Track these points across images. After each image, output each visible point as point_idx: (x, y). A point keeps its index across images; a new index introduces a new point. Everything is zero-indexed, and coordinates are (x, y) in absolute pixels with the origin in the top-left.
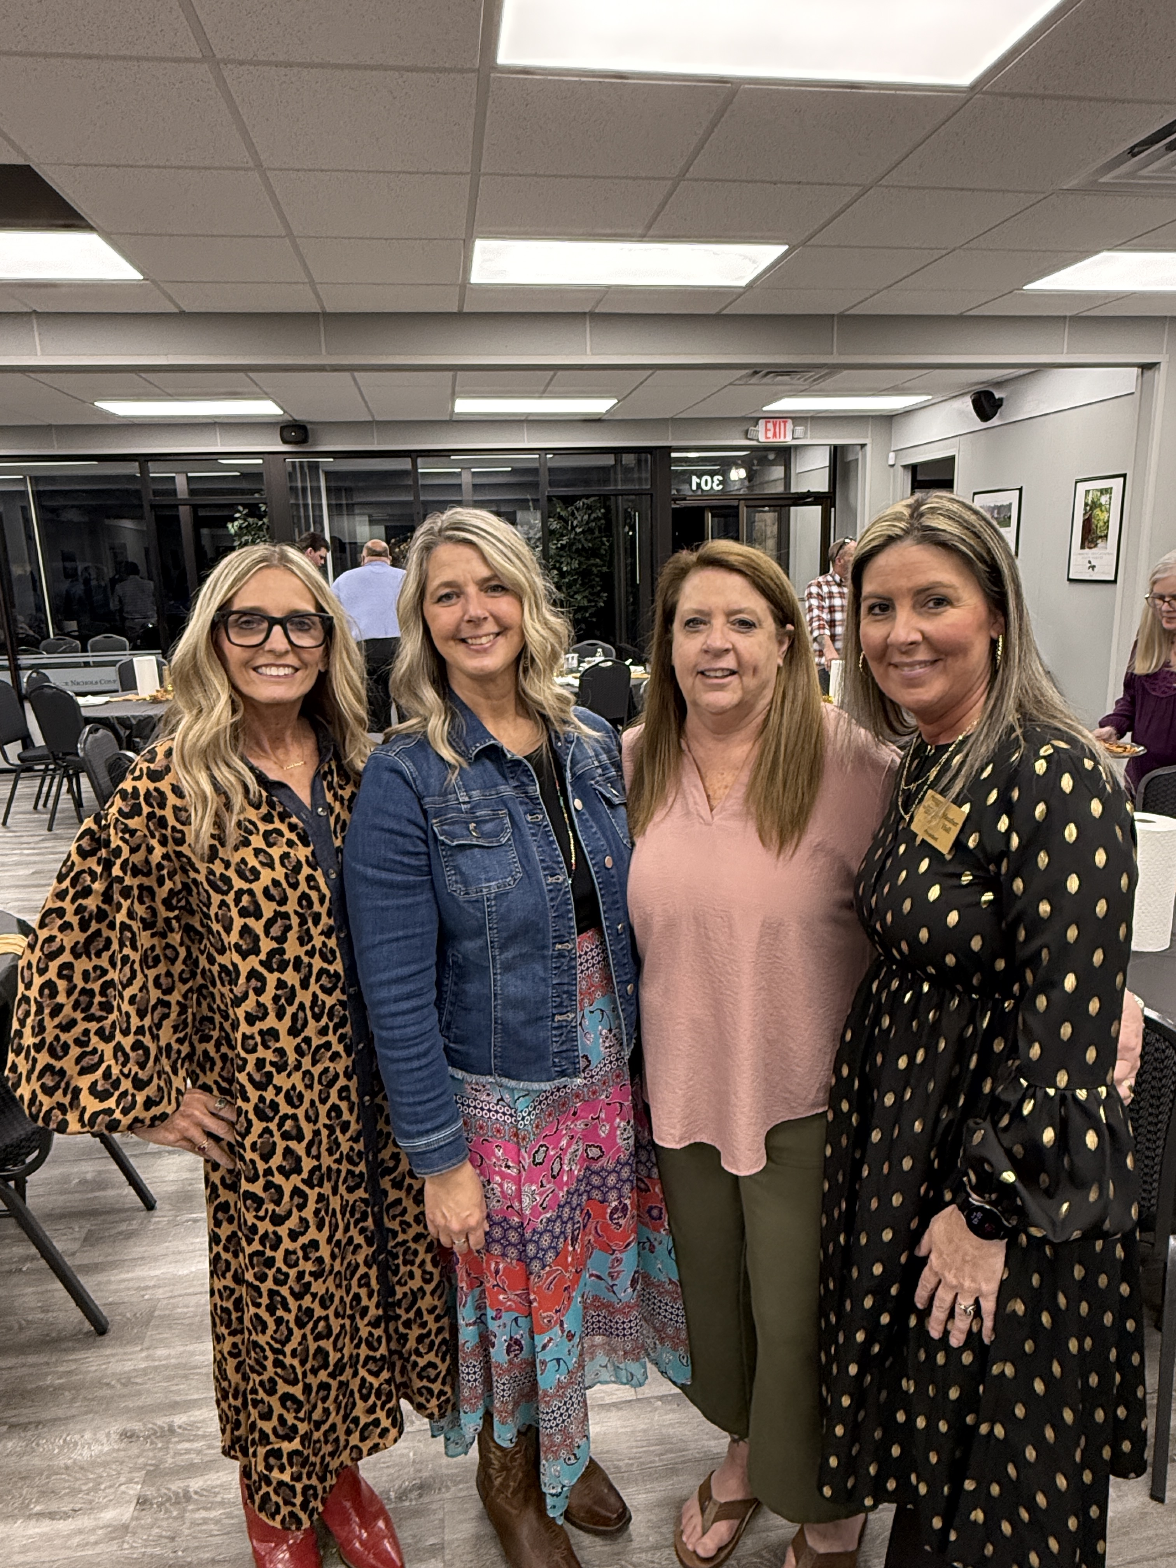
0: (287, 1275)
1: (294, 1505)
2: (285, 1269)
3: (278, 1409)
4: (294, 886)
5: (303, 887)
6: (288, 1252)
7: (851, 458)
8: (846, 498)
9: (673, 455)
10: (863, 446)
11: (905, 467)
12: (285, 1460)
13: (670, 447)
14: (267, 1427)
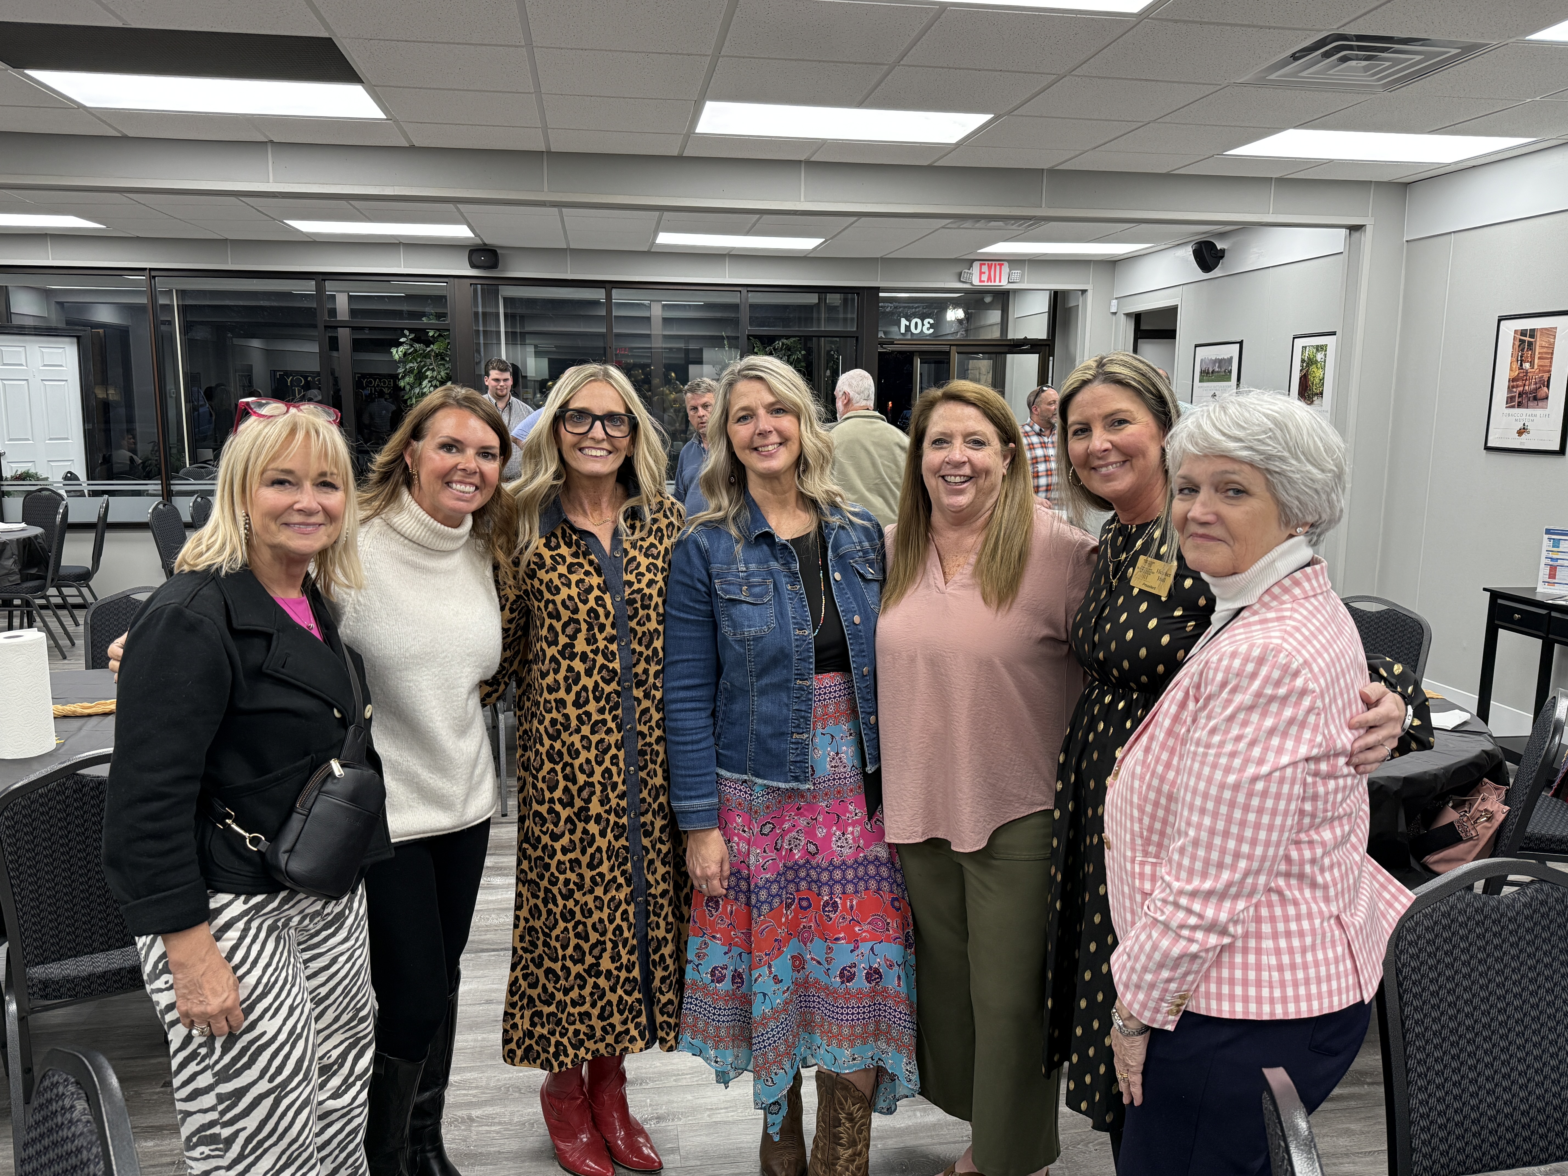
0: (557, 879)
1: (548, 1052)
2: (557, 874)
3: (543, 980)
4: (585, 602)
5: (592, 603)
6: (560, 863)
7: (1072, 304)
8: (1066, 347)
9: (881, 294)
10: (1084, 292)
11: (1128, 315)
12: (545, 1019)
13: (878, 288)
14: (534, 993)
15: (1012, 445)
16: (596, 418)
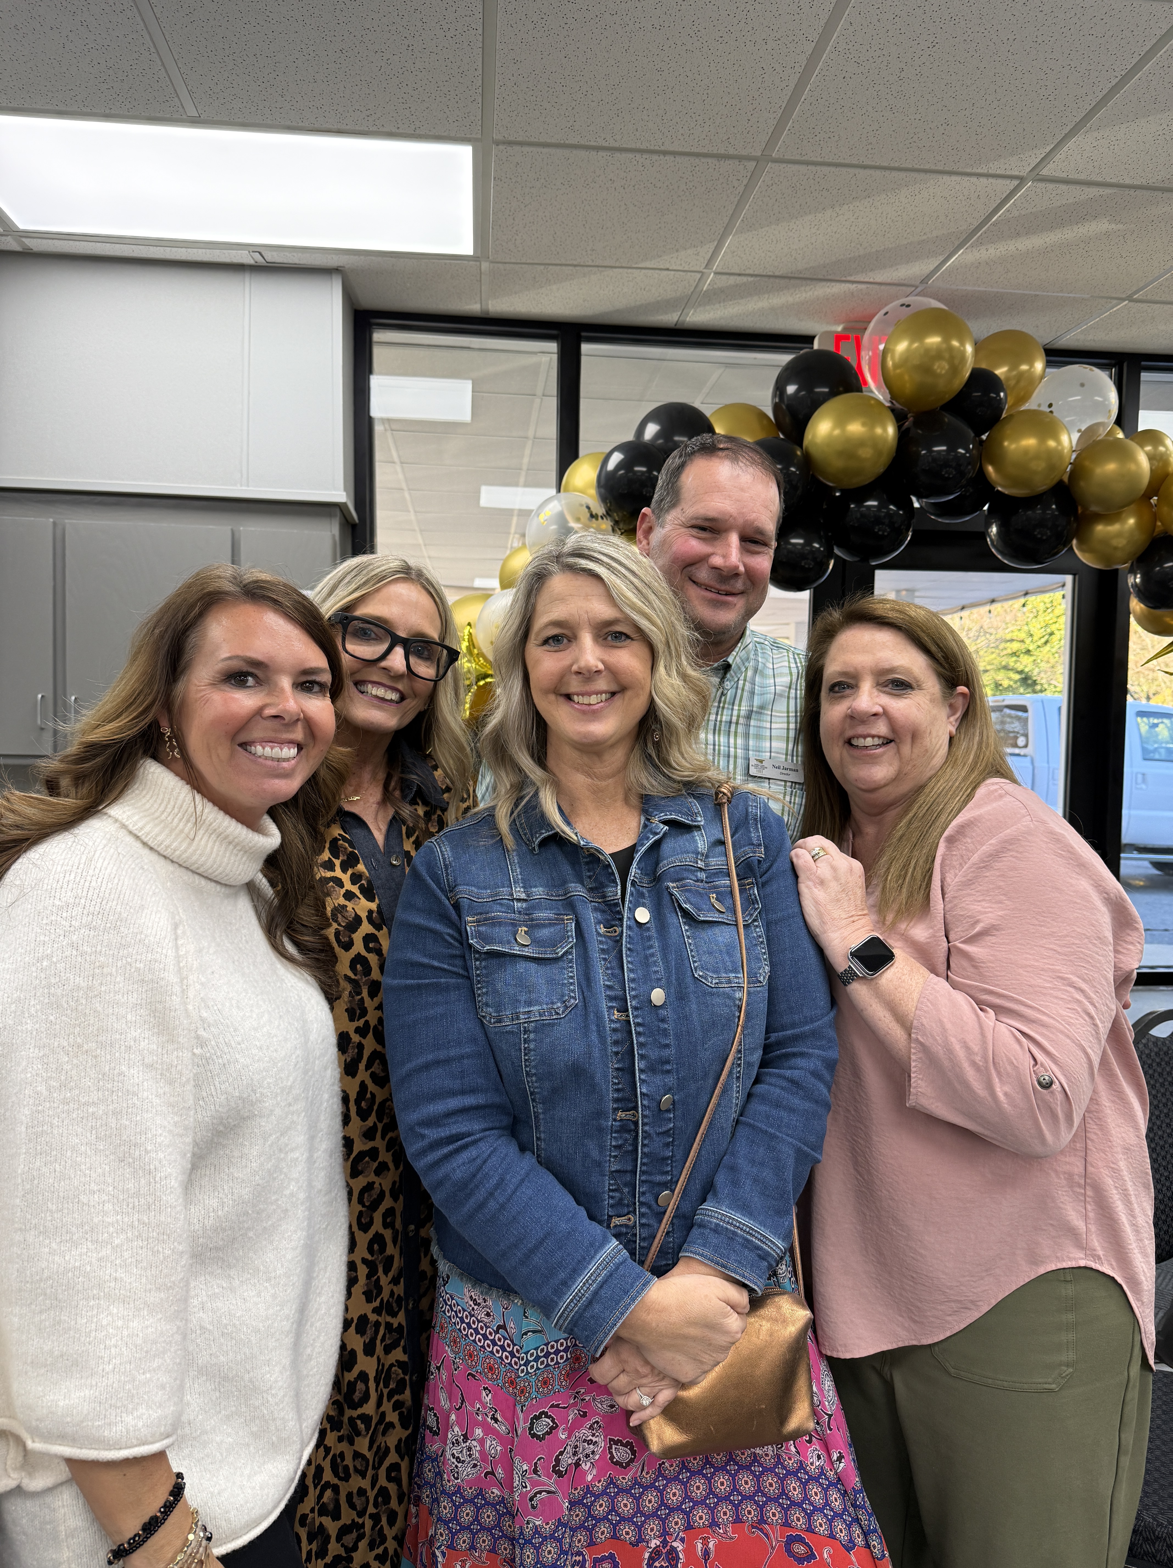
15: (962, 689)
16: (396, 641)
